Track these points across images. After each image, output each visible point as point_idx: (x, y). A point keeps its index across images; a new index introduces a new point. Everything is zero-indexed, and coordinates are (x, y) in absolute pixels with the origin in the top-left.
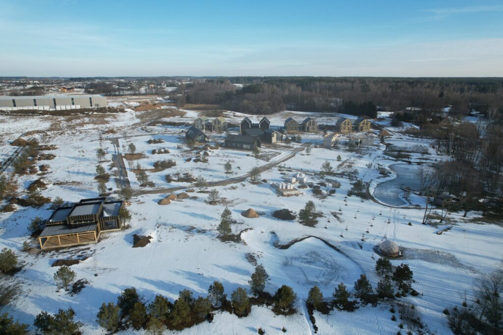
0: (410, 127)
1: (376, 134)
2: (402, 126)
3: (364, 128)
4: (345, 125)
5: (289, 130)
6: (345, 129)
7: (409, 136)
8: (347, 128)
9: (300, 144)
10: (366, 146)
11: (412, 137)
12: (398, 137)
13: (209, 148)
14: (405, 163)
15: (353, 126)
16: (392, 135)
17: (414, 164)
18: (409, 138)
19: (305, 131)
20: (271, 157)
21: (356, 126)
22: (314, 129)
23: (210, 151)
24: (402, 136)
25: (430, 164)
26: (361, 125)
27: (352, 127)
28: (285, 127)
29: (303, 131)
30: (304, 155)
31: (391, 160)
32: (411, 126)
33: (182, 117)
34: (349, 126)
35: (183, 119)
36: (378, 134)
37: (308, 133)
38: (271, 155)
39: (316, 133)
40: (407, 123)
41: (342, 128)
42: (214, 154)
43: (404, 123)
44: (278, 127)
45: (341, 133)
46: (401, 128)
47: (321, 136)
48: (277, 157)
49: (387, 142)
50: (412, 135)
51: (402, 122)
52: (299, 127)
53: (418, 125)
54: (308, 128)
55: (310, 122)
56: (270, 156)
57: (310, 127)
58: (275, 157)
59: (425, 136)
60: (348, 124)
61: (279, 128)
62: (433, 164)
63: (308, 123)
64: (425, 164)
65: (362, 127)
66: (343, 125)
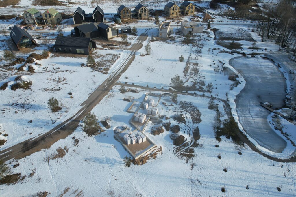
0: (227, 9)
1: (200, 18)
2: (219, 7)
3: (189, 12)
4: (173, 10)
5: (123, 19)
6: (173, 14)
7: (228, 19)
8: (175, 13)
9: (137, 37)
10: (197, 34)
11: (230, 19)
12: (219, 21)
13: (35, 59)
14: (240, 55)
15: (180, 10)
16: (214, 19)
17: (249, 56)
18: (228, 20)
19: (138, 19)
20: (110, 66)
21: (182, 10)
22: (146, 15)
23: (36, 64)
24: (222, 19)
25: (263, 55)
26: (187, 9)
27: (180, 12)
28: (118, 15)
29: (136, 19)
30: (144, 55)
31: (227, 52)
32: (227, 7)
33: (14, 7)
34: (177, 11)
35: (15, 9)
36: (203, 17)
37: (141, 20)
38: (109, 61)
39: (149, 20)
40: (223, 5)
41: (171, 13)
42: (41, 69)
43: (221, 5)
44: (111, 14)
45: (171, 19)
46: (219, 10)
47: (153, 23)
48: (116, 63)
49: (213, 28)
50: (230, 17)
51: (219, 3)
52: (132, 15)
53: (233, 7)
54: (140, 15)
55: (142, 9)
56: (108, 64)
57: (143, 14)
58: (114, 65)
59: (241, 17)
60: (176, 10)
61: (113, 16)
62: (266, 55)
63: (140, 10)
64: (258, 56)
65: (188, 11)
66: (172, 11)
